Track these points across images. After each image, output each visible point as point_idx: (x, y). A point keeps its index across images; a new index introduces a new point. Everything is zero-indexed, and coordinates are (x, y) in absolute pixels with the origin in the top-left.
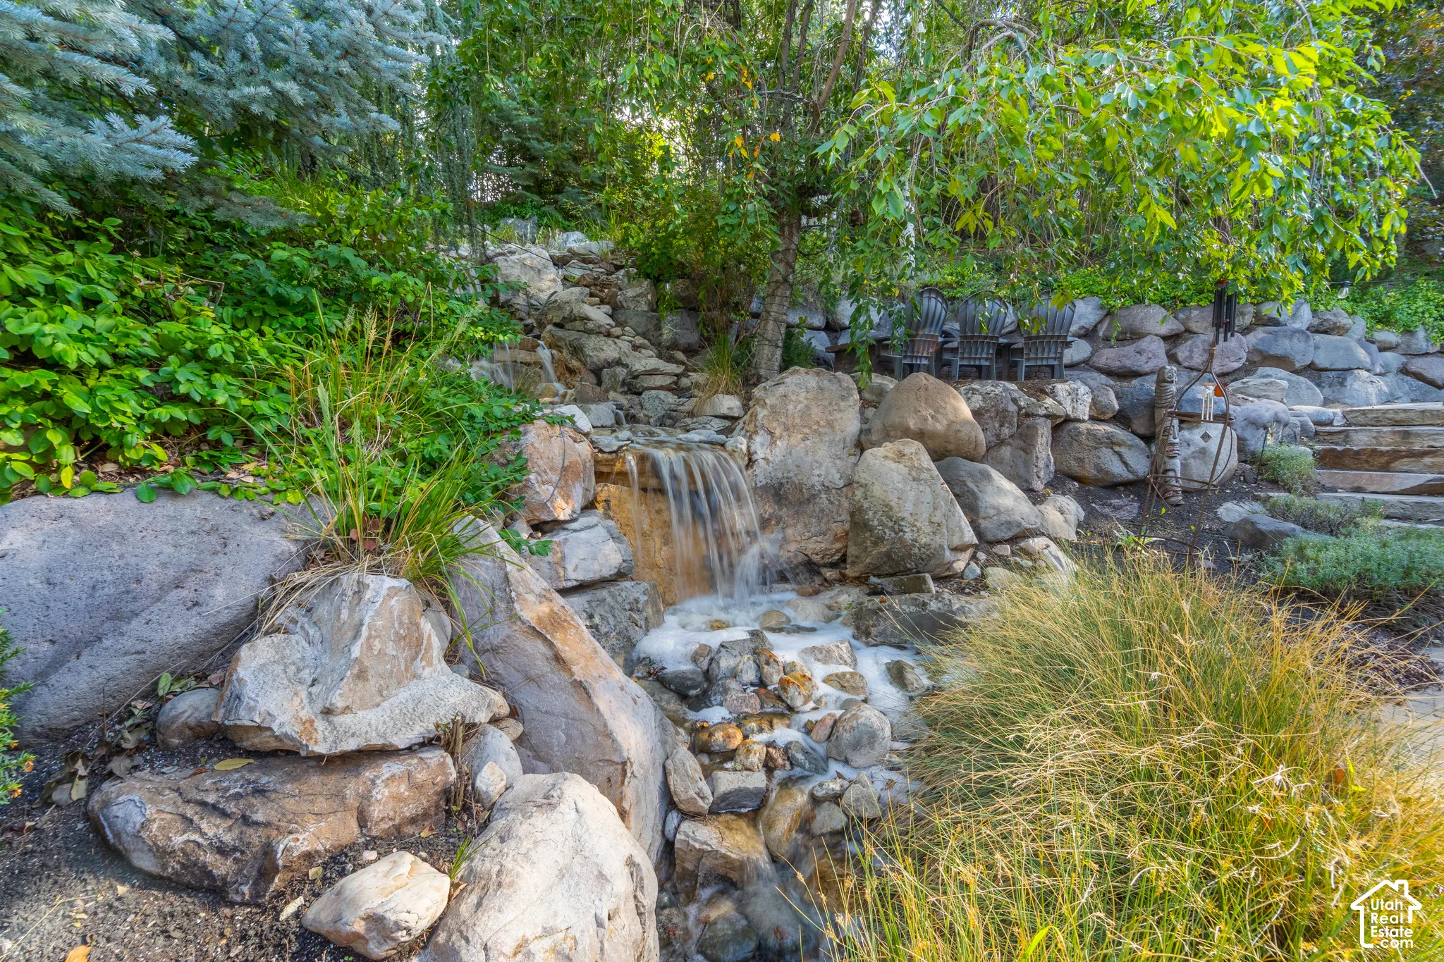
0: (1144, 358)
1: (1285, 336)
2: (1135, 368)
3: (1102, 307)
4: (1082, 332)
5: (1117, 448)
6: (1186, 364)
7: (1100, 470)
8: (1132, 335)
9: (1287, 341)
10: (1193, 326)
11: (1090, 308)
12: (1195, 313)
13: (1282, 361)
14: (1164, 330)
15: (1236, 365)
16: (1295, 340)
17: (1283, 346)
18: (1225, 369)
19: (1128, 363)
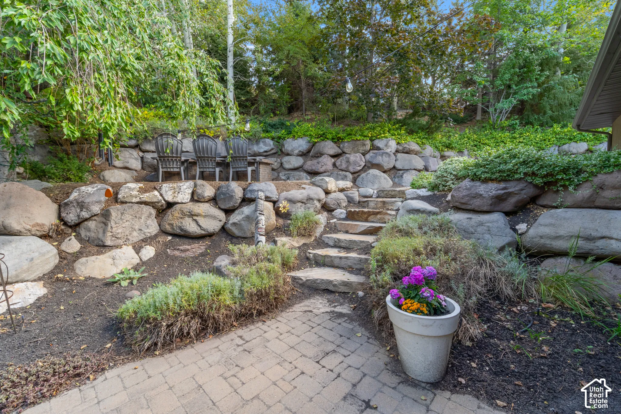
0: (320, 166)
1: (380, 155)
2: (316, 170)
3: (309, 142)
4: (301, 153)
5: (195, 218)
6: (340, 168)
7: (182, 230)
8: (319, 155)
9: (380, 157)
10: (345, 150)
11: (304, 142)
12: (346, 144)
13: (378, 166)
14: (332, 152)
15: (359, 168)
16: (384, 157)
17: (379, 160)
18: (355, 171)
19: (314, 168)
